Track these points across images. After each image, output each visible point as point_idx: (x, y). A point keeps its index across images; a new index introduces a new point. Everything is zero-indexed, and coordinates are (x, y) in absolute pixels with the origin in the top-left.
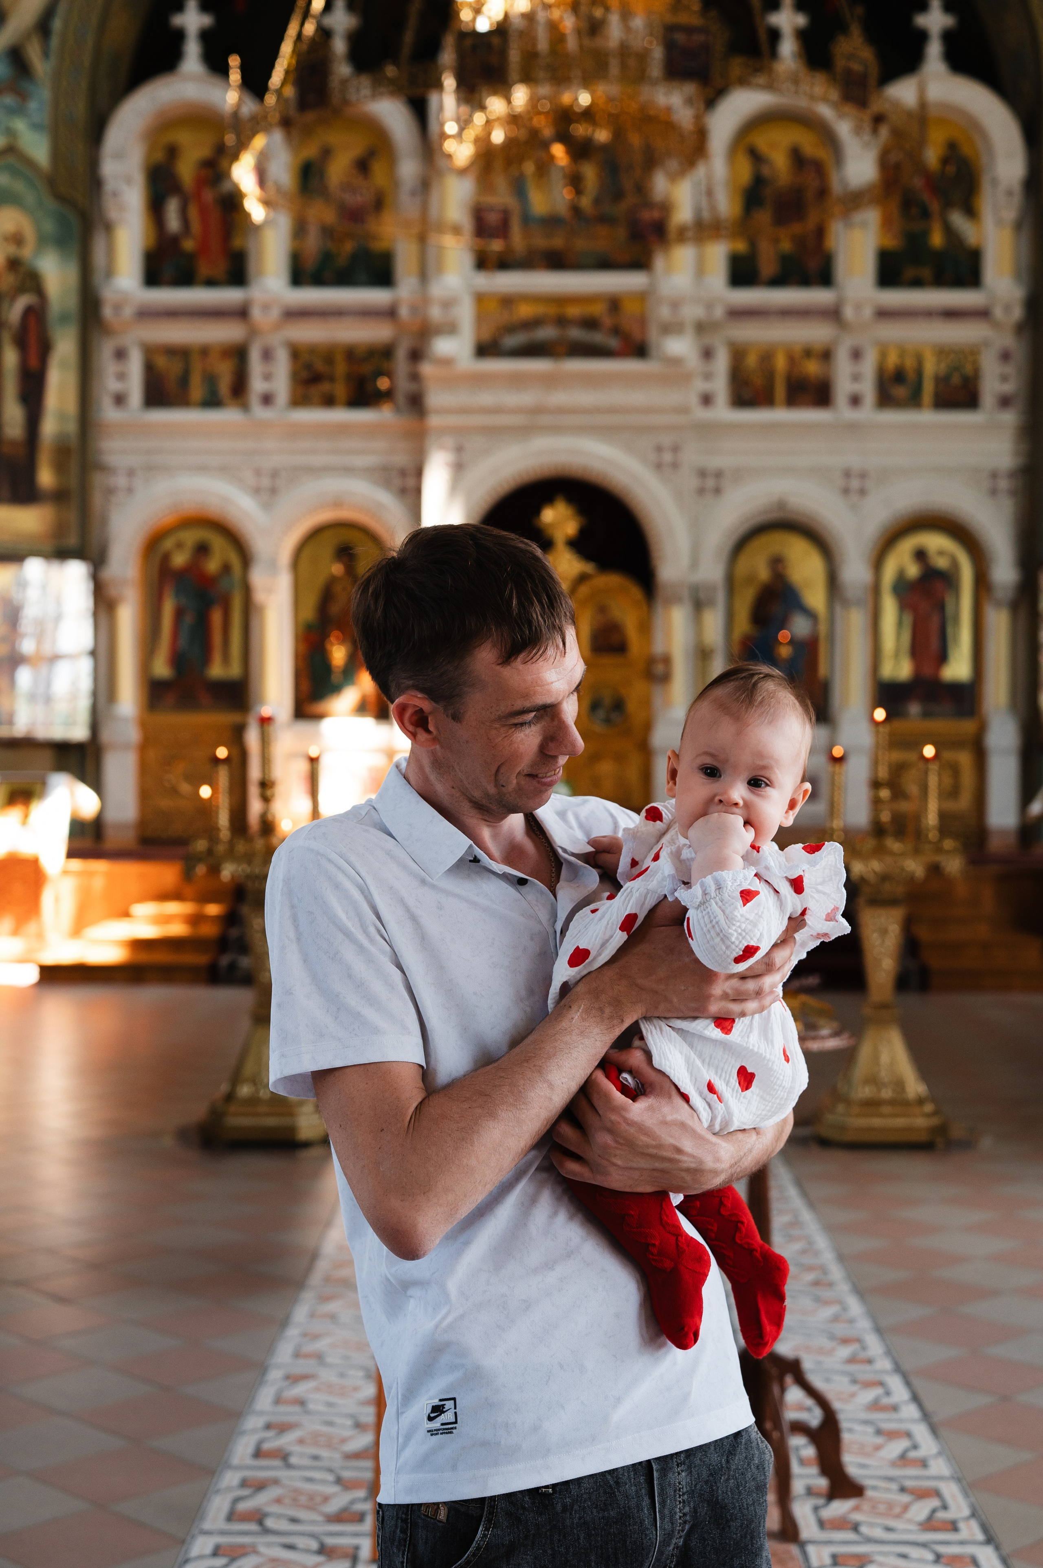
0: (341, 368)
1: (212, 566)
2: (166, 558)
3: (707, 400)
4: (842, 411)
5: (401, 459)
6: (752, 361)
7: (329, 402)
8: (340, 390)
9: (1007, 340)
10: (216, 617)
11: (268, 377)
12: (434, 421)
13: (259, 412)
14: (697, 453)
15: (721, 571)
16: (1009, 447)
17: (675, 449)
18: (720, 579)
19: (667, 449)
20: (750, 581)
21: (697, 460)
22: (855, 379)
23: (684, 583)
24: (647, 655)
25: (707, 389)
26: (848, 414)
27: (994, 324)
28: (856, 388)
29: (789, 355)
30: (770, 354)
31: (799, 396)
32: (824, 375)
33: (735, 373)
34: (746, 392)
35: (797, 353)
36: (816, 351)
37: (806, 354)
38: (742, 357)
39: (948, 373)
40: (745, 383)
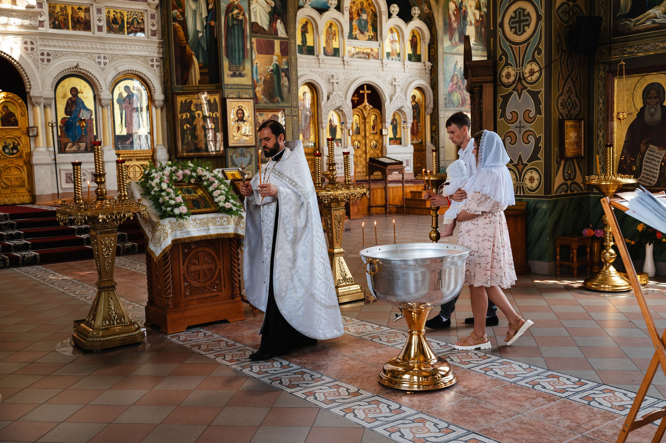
3: (41, 24)
4: (94, 32)
6: (58, 10)
9: (153, 11)
14: (40, 45)
15: (53, 92)
16: (157, 50)
17: (32, 43)
18: (53, 97)
19: (29, 43)
20: (64, 97)
21: (41, 48)
22: (100, 20)
23: (41, 97)
24: (27, 126)
25: (41, 19)
26: (98, 34)
27: (149, 4)
28: (100, 24)
29: (73, 8)
30: (65, 7)
31: (78, 25)
32: (87, 18)
33: (51, 14)
34: (57, 22)
35: (76, 8)
36: (84, 8)
37: (80, 9)
38: (54, 7)
39: (133, 20)
40: (56, 19)
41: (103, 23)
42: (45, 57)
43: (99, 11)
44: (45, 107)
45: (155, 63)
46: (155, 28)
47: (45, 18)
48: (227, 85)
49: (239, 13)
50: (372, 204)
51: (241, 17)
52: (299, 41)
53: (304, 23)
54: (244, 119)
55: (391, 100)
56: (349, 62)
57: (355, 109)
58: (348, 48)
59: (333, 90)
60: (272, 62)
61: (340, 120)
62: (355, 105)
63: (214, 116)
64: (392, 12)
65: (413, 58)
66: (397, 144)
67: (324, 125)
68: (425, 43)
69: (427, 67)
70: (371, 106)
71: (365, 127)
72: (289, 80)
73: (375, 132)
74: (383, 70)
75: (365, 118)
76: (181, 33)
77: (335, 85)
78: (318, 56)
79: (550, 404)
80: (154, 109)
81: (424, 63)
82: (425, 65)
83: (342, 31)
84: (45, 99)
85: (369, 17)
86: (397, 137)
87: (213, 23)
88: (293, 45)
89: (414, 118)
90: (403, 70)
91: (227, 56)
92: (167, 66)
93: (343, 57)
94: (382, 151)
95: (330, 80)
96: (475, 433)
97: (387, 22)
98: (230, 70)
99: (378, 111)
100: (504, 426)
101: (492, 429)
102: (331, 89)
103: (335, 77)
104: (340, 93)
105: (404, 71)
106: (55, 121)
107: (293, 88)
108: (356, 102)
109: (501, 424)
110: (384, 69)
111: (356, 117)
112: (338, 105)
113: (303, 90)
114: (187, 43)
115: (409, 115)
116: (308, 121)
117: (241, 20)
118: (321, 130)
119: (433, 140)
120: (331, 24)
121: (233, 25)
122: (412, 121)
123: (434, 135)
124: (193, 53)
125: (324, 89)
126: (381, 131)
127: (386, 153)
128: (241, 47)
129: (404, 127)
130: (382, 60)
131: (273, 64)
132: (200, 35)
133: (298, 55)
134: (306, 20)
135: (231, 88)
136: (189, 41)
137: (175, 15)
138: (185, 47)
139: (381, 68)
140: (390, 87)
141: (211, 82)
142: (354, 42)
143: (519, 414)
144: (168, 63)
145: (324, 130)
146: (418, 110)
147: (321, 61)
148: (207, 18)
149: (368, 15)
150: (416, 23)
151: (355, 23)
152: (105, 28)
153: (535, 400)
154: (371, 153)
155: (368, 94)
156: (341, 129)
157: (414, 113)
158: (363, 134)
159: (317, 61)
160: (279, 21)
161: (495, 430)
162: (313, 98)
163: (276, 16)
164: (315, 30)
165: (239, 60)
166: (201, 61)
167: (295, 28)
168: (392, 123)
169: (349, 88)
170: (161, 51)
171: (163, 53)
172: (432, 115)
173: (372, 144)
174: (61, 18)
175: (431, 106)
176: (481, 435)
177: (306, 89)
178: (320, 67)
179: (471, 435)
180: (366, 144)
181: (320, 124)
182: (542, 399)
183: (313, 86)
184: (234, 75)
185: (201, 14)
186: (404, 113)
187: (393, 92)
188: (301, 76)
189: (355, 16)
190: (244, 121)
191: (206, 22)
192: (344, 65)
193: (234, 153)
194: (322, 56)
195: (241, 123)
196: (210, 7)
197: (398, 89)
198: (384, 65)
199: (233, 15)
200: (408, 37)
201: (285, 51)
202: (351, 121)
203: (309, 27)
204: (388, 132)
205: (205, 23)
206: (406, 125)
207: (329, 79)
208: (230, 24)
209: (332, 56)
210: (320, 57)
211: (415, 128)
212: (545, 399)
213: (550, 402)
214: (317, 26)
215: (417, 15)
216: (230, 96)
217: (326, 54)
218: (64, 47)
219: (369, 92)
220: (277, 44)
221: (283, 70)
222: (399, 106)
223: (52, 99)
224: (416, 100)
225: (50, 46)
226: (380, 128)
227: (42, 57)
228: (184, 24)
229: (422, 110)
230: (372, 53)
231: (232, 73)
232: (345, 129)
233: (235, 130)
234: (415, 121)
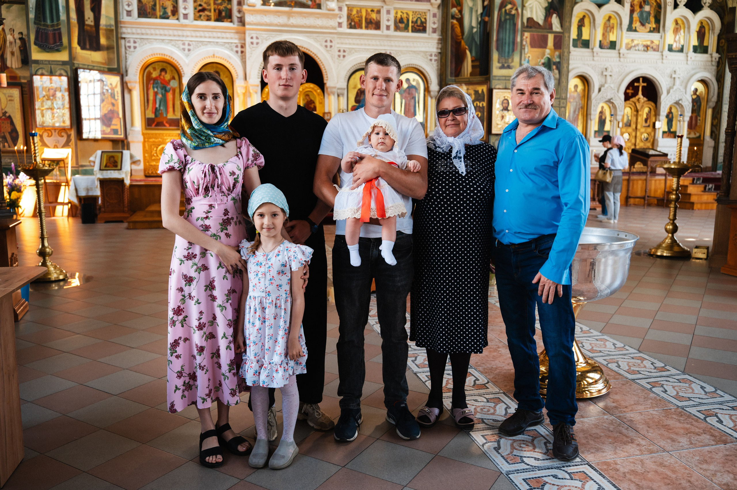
0: (212, 7)
1: (168, 77)
2: (150, 74)
3: (340, 25)
4: (383, 31)
5: (236, 41)
6: (354, 12)
7: (209, 19)
8: (212, 14)
9: (435, 10)
10: (170, 96)
11: (185, 8)
12: (247, 27)
13: (183, 21)
14: (338, 43)
15: (346, 84)
16: (435, 45)
17: (331, 41)
18: (345, 87)
19: (329, 41)
20: (355, 88)
21: (338, 46)
22: (388, 20)
23: (335, 87)
24: (323, 112)
25: (340, 21)
26: (386, 32)
27: (432, 4)
28: (388, 24)
29: (367, 11)
30: (361, 10)
31: (370, 25)
32: (378, 18)
33: (349, 16)
34: (353, 23)
35: (369, 10)
36: (375, 10)
37: (372, 11)
38: (351, 10)
39: (417, 20)
40: (352, 20)
41: (392, 23)
42: (342, 54)
43: (388, 12)
44: (338, 96)
45: (434, 58)
46: (435, 26)
47: (344, 20)
48: (495, 76)
49: (512, 8)
50: (630, 195)
51: (513, 12)
52: (574, 34)
53: (581, 17)
54: (509, 108)
55: (668, 92)
56: (625, 55)
57: (628, 102)
58: (625, 41)
59: (606, 82)
60: (544, 54)
61: (611, 112)
62: (627, 97)
63: (481, 105)
64: (678, 3)
65: (699, 50)
66: (671, 137)
67: (592, 117)
68: (714, 33)
69: (714, 59)
70: (645, 99)
71: (637, 119)
72: (560, 73)
73: (647, 125)
74: (662, 63)
75: (637, 111)
76: (458, 30)
77: (608, 77)
78: (592, 49)
79: (717, 446)
80: (429, 99)
81: (711, 55)
82: (712, 57)
83: (621, 24)
84: (339, 89)
85: (653, 9)
86: (672, 130)
87: (487, 19)
88: (567, 38)
89: (693, 111)
90: (685, 62)
91: (497, 49)
92: (443, 61)
93: (619, 50)
94: (653, 144)
95: (604, 73)
96: (590, 466)
97: (672, 12)
98: (499, 62)
99: (653, 104)
100: (634, 463)
101: (616, 464)
102: (603, 81)
103: (609, 70)
104: (612, 86)
105: (687, 64)
106: (346, 108)
107: (563, 79)
108: (630, 95)
109: (631, 460)
110: (664, 61)
111: (628, 110)
112: (609, 97)
113: (573, 82)
114: (462, 38)
115: (688, 108)
116: (577, 113)
117: (514, 15)
118: (589, 121)
119: (714, 134)
120: (610, 18)
121: (506, 20)
122: (690, 114)
123: (714, 129)
124: (467, 47)
125: (596, 81)
126: (654, 124)
127: (657, 146)
128: (511, 40)
129: (680, 121)
130: (662, 52)
131: (545, 57)
132: (475, 30)
133: (572, 48)
134: (583, 14)
135: (499, 80)
136: (464, 37)
137: (454, 13)
138: (460, 42)
139: (661, 61)
140: (669, 79)
141: (481, 74)
142: (632, 34)
143: (664, 450)
144: (444, 57)
145: (593, 122)
146: (699, 104)
147: (595, 54)
148: (482, 14)
149: (651, 7)
150: (706, 13)
151: (636, 15)
152: (392, 27)
153: (698, 437)
154: (640, 145)
155: (643, 87)
156: (610, 121)
157: (693, 106)
158: (634, 126)
159: (591, 54)
160: (555, 15)
161: (618, 467)
162: (584, 90)
163: (552, 11)
164: (592, 24)
165: (509, 52)
166: (474, 54)
167: (570, 22)
168: (667, 116)
169: (623, 80)
170: (440, 46)
171: (441, 49)
172: (714, 109)
173: (643, 137)
174: (357, 20)
175: (715, 99)
176: (595, 470)
177: (578, 81)
178: (593, 60)
179: (584, 466)
180: (636, 137)
181: (589, 116)
182: (708, 437)
183: (584, 79)
184: (502, 67)
185: (477, 11)
186: (682, 106)
187: (671, 85)
188: (573, 69)
189: (637, 8)
190: (508, 110)
191: (481, 17)
192: (620, 57)
193: (496, 140)
194: (597, 48)
195: (505, 112)
196: (486, 3)
197: (678, 82)
198: (664, 57)
199: (506, 10)
200: (695, 27)
201: (559, 44)
202: (622, 113)
203: (586, 21)
204: (661, 125)
205: (480, 19)
206: (683, 118)
207: (602, 72)
208: (503, 19)
209: (608, 49)
210: (595, 50)
211: (694, 122)
212: (713, 438)
213: (717, 444)
214: (594, 20)
215: (707, 5)
216: (497, 87)
217: (601, 47)
218: (358, 44)
219: (645, 84)
220: (551, 38)
221: (555, 63)
222: (677, 99)
223: (344, 89)
224: (698, 93)
225: (346, 44)
226: (654, 120)
227: (339, 53)
228: (461, 21)
229: (703, 104)
230: (651, 45)
231: (500, 65)
232: (615, 121)
233: (499, 118)
234: (694, 115)
